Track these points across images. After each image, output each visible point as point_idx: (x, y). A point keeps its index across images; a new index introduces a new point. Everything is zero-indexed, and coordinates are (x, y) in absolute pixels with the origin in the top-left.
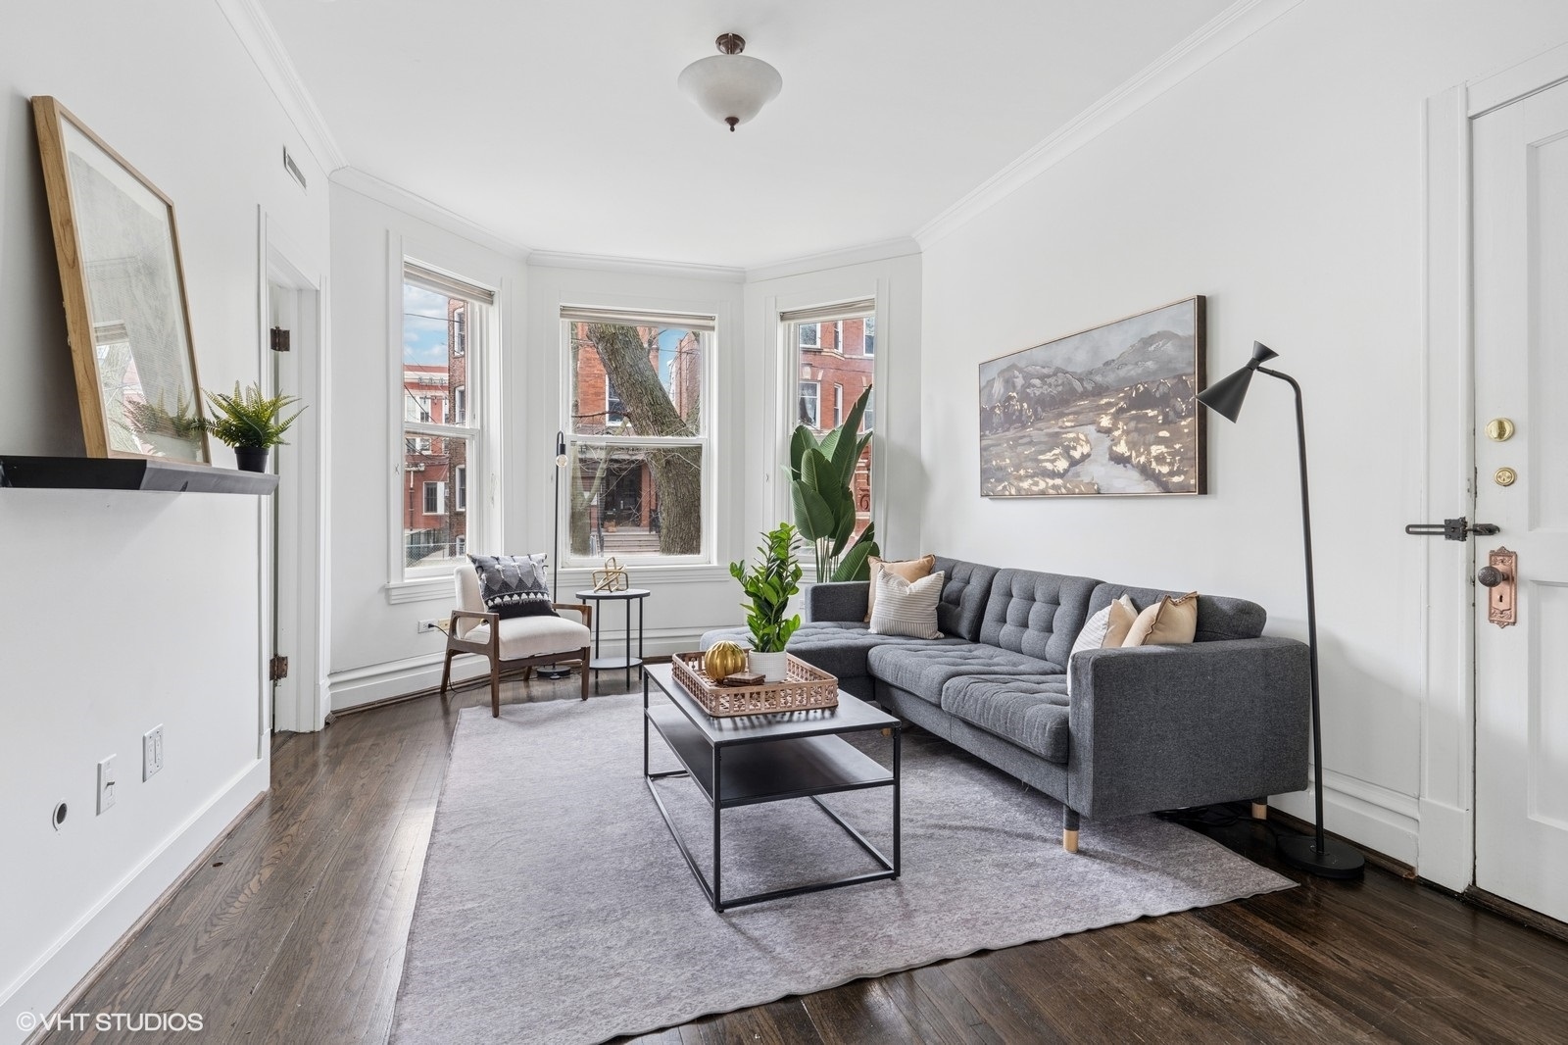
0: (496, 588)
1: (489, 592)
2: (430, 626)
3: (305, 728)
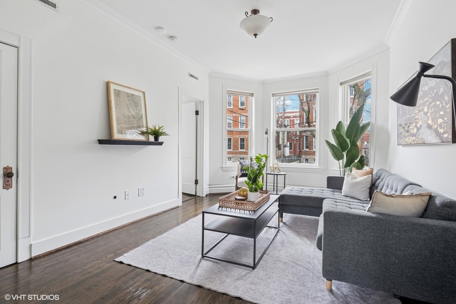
1: (242, 170)
2: (233, 177)
3: (201, 196)
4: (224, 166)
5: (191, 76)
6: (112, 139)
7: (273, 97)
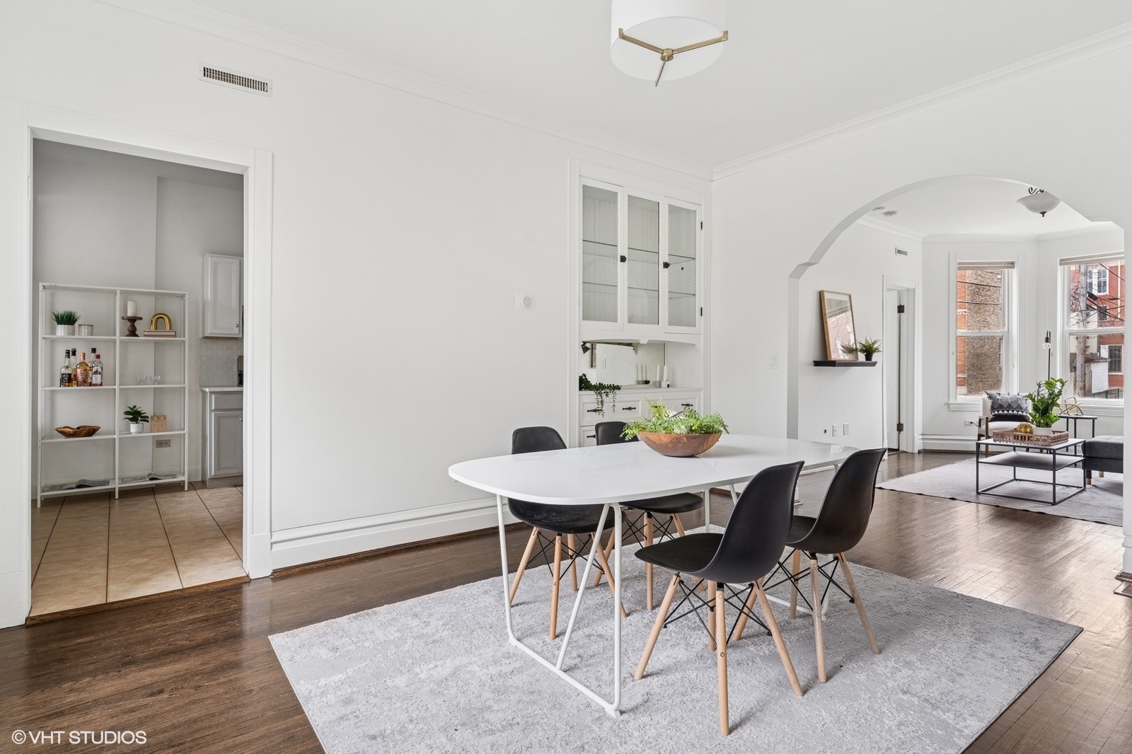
0: (996, 407)
1: (993, 408)
2: (971, 423)
3: (910, 451)
4: (951, 402)
5: (899, 252)
6: (829, 360)
7: (1062, 266)
